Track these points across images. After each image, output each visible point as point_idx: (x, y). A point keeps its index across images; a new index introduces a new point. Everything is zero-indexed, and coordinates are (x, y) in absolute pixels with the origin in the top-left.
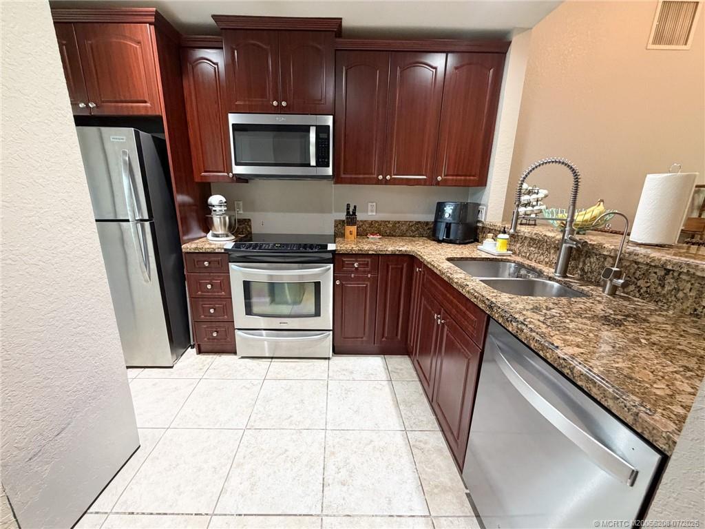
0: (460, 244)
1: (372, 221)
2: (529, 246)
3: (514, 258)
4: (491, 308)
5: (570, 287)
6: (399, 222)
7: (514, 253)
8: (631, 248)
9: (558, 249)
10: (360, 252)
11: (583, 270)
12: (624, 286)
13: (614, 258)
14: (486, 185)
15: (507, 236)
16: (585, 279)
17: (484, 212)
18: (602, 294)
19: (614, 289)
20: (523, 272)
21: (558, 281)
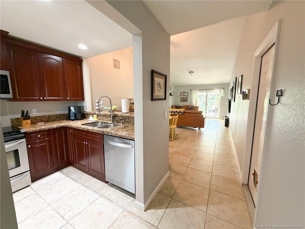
0: (81, 120)
1: (36, 117)
2: (103, 117)
3: (99, 121)
4: (103, 132)
5: (115, 124)
6: (51, 115)
7: (99, 120)
8: (123, 114)
9: (110, 116)
10: (40, 130)
11: (116, 120)
12: (124, 121)
13: (121, 116)
14: (84, 100)
15: (96, 115)
16: (117, 122)
17: (86, 109)
18: (121, 124)
19: (123, 122)
20: (103, 124)
21: (112, 124)
